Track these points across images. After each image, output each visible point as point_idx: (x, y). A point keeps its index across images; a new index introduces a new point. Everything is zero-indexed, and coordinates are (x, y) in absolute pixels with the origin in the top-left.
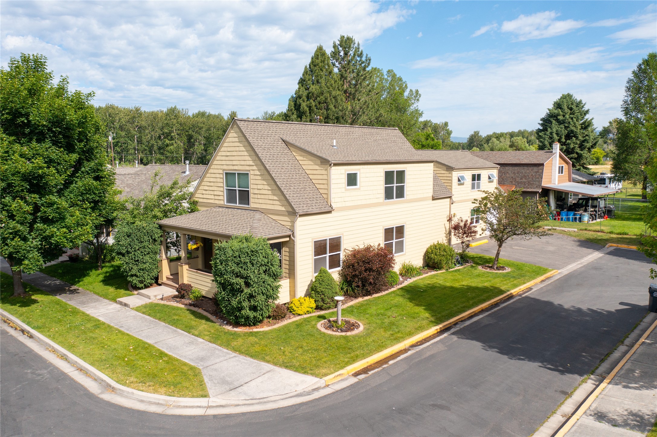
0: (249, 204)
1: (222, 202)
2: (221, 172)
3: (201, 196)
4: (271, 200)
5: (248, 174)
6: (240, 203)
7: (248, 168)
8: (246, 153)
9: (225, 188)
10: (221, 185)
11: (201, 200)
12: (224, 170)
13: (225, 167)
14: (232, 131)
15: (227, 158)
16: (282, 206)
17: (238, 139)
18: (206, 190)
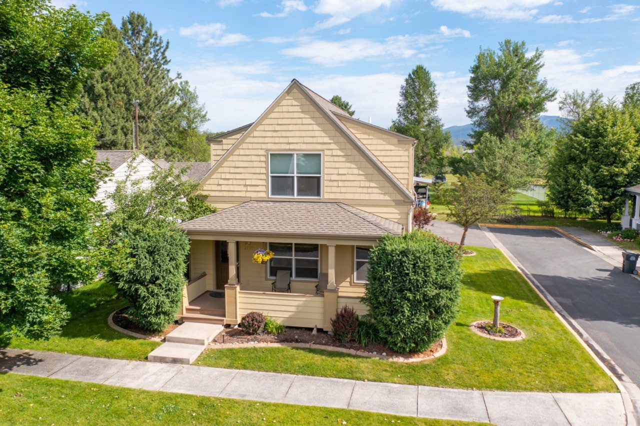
0: (318, 194)
1: (263, 195)
2: (262, 152)
3: (215, 188)
4: (363, 187)
5: (320, 155)
6: (298, 195)
7: (319, 147)
8: (316, 127)
9: (270, 174)
10: (263, 171)
11: (212, 194)
12: (267, 150)
13: (270, 146)
14: (287, 98)
15: (275, 134)
16: (385, 194)
17: (300, 108)
18: (229, 179)
